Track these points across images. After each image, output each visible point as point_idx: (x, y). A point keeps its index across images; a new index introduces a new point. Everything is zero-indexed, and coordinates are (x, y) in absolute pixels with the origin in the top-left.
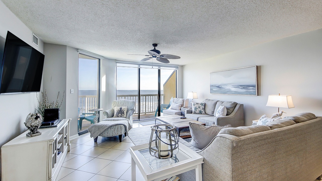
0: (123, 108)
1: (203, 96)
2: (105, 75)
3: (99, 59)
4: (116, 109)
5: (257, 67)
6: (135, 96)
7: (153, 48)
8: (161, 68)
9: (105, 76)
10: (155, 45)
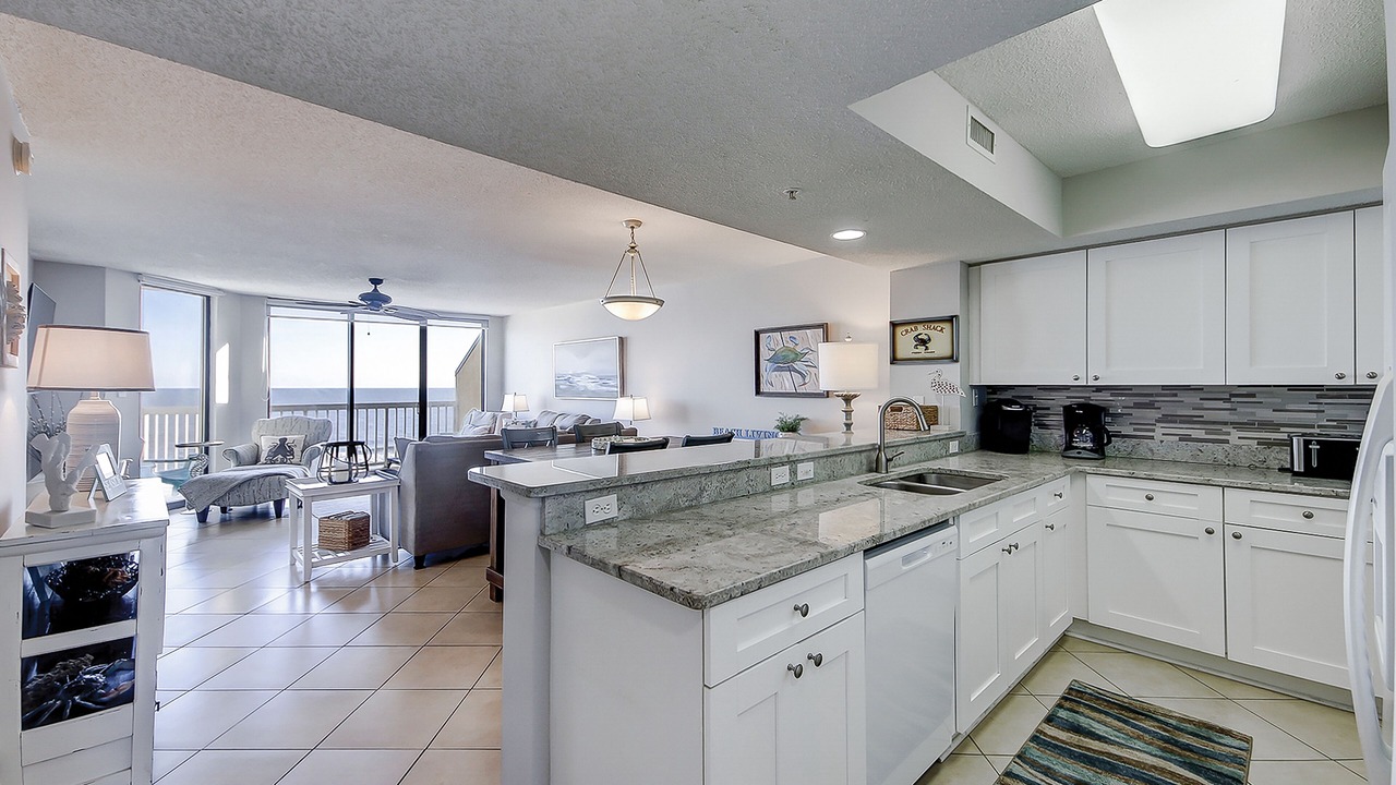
0: (290, 438)
1: (544, 402)
2: (227, 345)
3: (208, 298)
4: (266, 443)
5: (621, 338)
6: (337, 407)
7: (370, 288)
8: (429, 322)
9: (226, 348)
10: (376, 282)
